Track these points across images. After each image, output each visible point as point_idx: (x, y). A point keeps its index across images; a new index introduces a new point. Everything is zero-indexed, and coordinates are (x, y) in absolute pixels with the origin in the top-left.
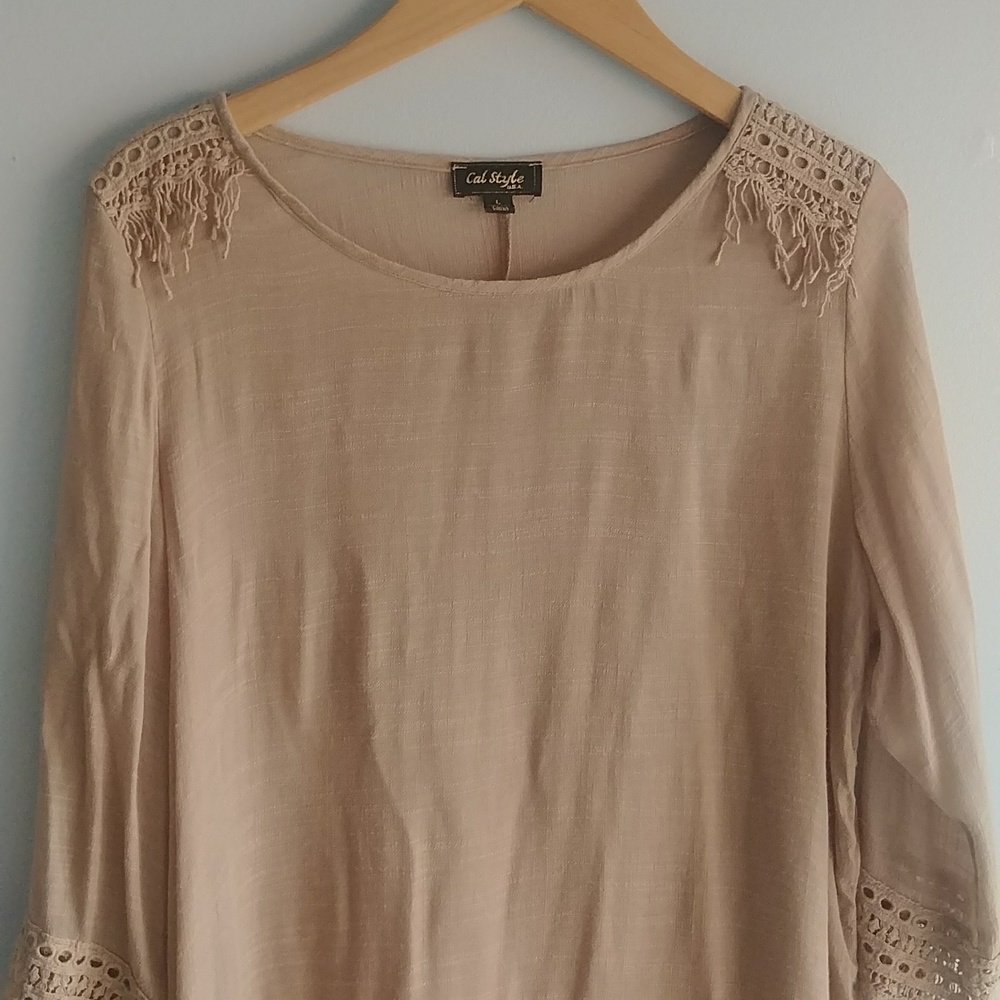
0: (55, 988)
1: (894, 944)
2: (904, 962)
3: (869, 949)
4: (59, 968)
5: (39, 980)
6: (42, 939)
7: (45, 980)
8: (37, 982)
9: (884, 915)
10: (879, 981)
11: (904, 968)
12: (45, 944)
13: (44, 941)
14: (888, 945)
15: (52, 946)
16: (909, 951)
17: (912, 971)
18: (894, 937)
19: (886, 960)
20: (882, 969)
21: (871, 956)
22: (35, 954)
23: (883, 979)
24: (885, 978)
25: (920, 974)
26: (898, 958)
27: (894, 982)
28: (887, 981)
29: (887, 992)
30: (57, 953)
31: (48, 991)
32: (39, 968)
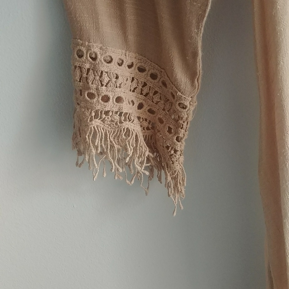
0: (120, 85)
4: (119, 71)
5: (110, 81)
7: (113, 80)
8: (108, 83)
12: (107, 54)
15: (111, 55)
31: (117, 87)
32: (107, 72)
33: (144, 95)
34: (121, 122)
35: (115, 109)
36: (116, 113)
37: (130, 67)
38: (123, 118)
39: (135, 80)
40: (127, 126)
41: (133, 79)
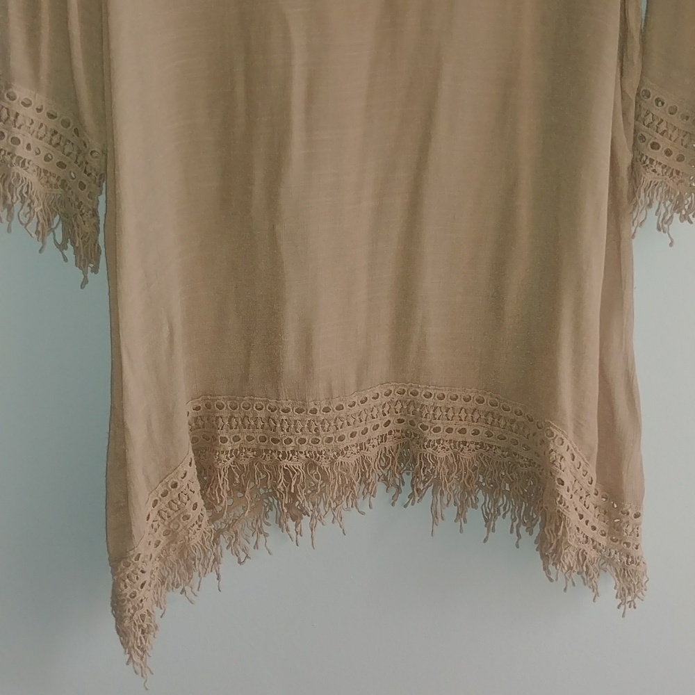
0: (21, 126)
1: (662, 134)
2: (669, 147)
3: (643, 138)
4: (22, 111)
5: (8, 118)
6: (8, 87)
7: (12, 118)
8: (6, 120)
9: (657, 111)
10: (648, 162)
11: (668, 153)
12: (10, 90)
13: (10, 88)
14: (658, 134)
15: (16, 92)
16: (673, 139)
17: (675, 156)
18: (663, 127)
19: (655, 146)
20: (651, 153)
21: (644, 144)
22: (4, 98)
23: (652, 160)
24: (653, 160)
25: (681, 158)
26: (664, 144)
27: (660, 164)
28: (655, 163)
29: (654, 171)
30: (20, 99)
31: (15, 127)
32: (7, 109)
33: (53, 146)
34: (12, 165)
35: (8, 150)
36: (9, 154)
37: (39, 110)
38: (14, 161)
39: (44, 126)
40: (16, 171)
41: (42, 125)
